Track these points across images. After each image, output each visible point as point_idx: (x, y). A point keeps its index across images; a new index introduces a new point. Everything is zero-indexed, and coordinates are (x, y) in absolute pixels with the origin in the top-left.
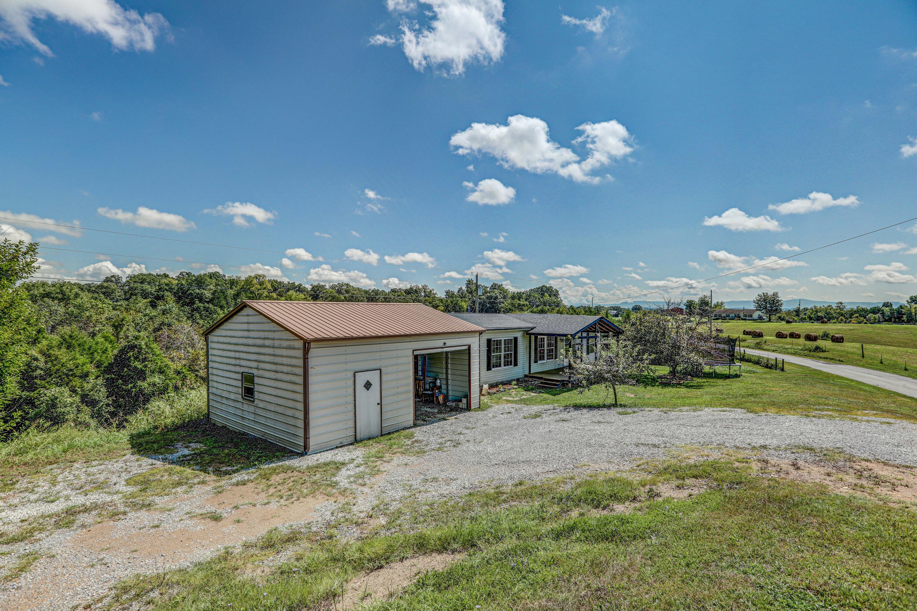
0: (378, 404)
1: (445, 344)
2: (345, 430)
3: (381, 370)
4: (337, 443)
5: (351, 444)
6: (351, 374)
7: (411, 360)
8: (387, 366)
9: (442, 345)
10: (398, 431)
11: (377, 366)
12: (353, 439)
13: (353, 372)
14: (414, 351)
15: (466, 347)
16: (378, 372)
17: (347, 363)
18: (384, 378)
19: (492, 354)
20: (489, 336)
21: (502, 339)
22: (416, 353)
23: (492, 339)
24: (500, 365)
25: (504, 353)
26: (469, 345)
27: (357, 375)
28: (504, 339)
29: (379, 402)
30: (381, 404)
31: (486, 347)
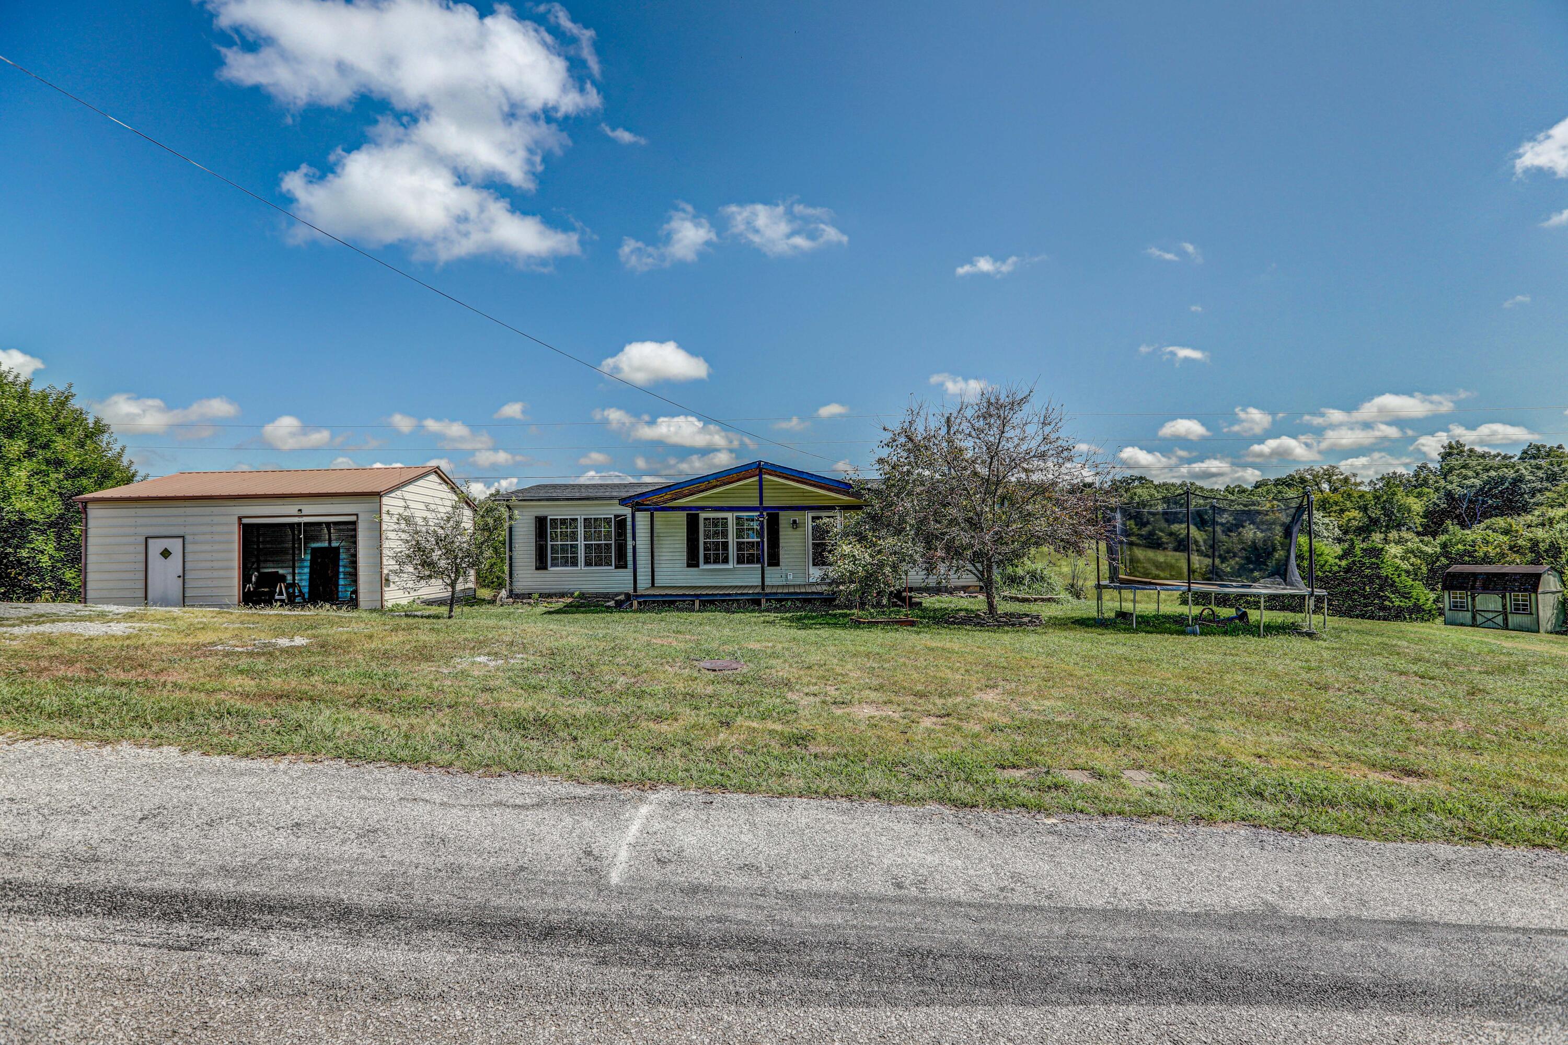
0: (180, 577)
1: (300, 511)
3: (183, 537)
6: (142, 540)
7: (235, 528)
8: (194, 534)
9: (295, 513)
11: (182, 534)
13: (145, 537)
14: (240, 518)
15: (352, 518)
16: (181, 540)
17: (136, 527)
18: (189, 548)
19: (549, 543)
20: (541, 512)
21: (578, 517)
22: (245, 521)
23: (549, 518)
24: (575, 563)
25: (583, 542)
26: (357, 515)
27: (150, 541)
28: (583, 517)
29: (181, 574)
30: (183, 577)
31: (532, 529)
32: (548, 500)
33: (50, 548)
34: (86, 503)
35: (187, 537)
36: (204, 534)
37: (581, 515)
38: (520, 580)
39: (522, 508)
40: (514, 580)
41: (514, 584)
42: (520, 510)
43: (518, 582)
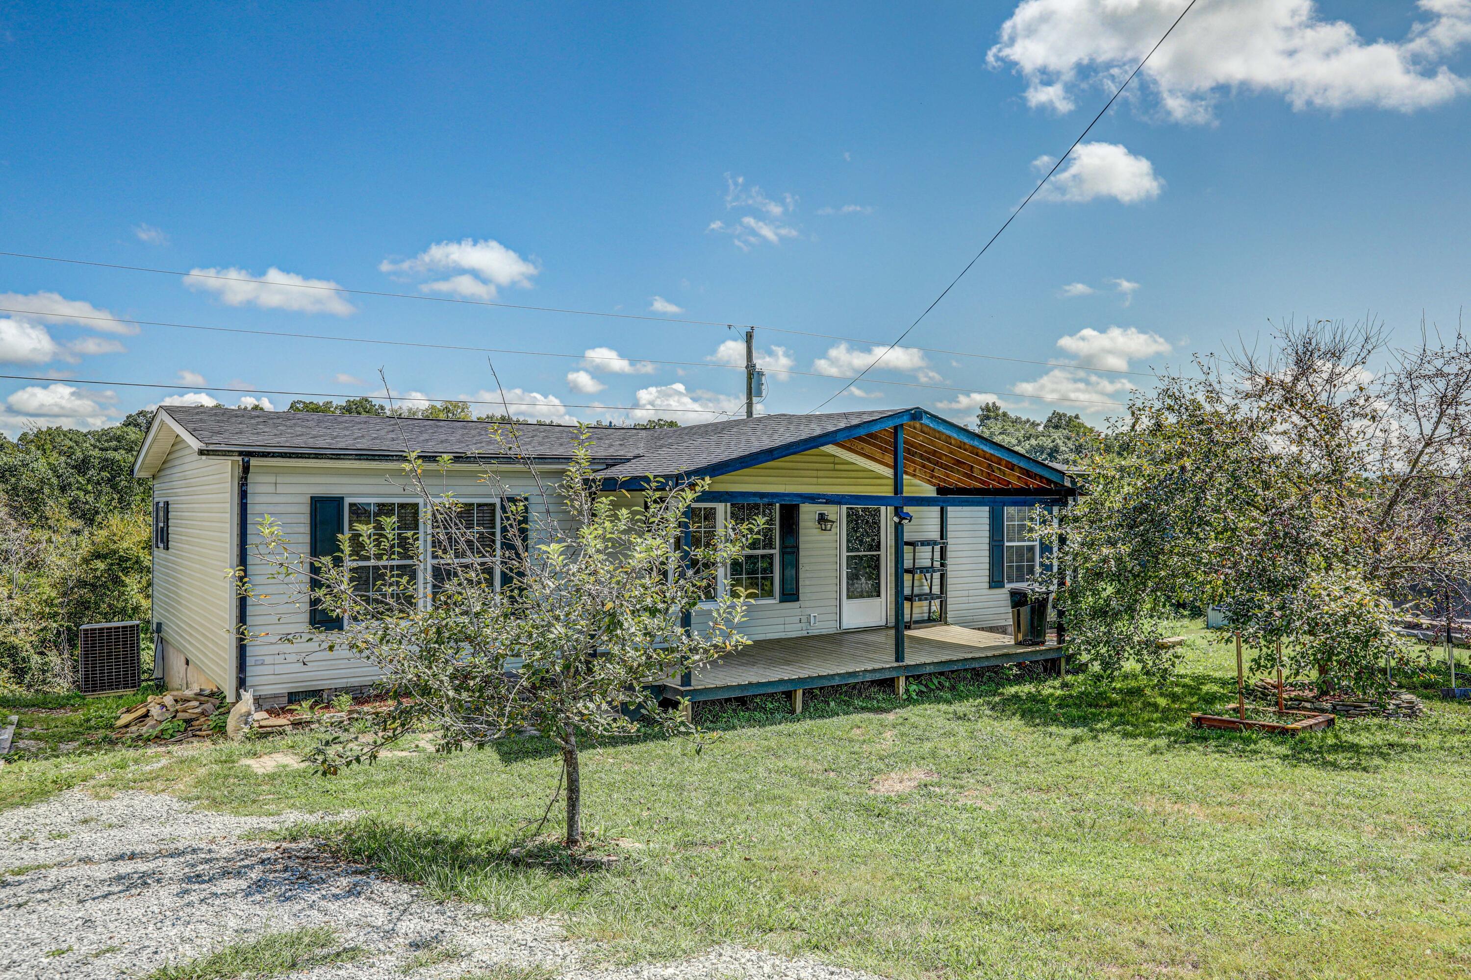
20: (325, 487)
21: (421, 501)
23: (348, 501)
25: (429, 561)
31: (302, 530)
37: (427, 497)
38: (268, 660)
39: (276, 474)
40: (250, 661)
41: (250, 671)
42: (272, 479)
43: (262, 664)
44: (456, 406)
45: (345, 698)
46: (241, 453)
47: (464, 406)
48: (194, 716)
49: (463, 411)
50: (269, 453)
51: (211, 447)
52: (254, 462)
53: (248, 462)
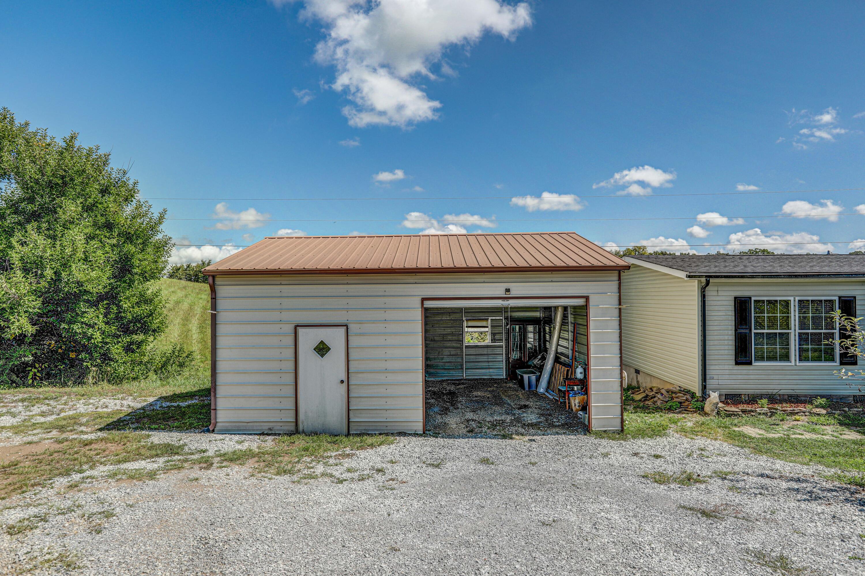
0: (342, 382)
1: (508, 290)
2: (278, 411)
3: (346, 326)
4: (265, 427)
5: (290, 434)
6: (289, 329)
7: (418, 315)
8: (361, 322)
9: (502, 293)
10: (387, 434)
11: (343, 321)
12: (292, 428)
13: (293, 325)
14: (423, 300)
15: (581, 302)
16: (343, 330)
17: (281, 310)
18: (354, 341)
19: (753, 331)
20: (743, 292)
21: (792, 299)
22: (429, 304)
23: (753, 299)
24: (786, 357)
25: (798, 331)
26: (587, 298)
27: (301, 331)
28: (797, 299)
29: (345, 378)
30: (347, 382)
31: (730, 313)
32: (763, 277)
33: (100, 322)
34: (214, 277)
35: (350, 326)
36: (374, 322)
37: (794, 296)
38: (716, 377)
39: (718, 286)
40: (708, 377)
41: (708, 381)
42: (716, 289)
43: (713, 379)
44: (640, 248)
45: (765, 401)
46: (706, 276)
47: (644, 248)
48: (683, 401)
49: (643, 250)
50: (719, 276)
51: (692, 274)
52: (711, 280)
53: (709, 280)
